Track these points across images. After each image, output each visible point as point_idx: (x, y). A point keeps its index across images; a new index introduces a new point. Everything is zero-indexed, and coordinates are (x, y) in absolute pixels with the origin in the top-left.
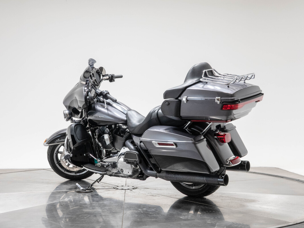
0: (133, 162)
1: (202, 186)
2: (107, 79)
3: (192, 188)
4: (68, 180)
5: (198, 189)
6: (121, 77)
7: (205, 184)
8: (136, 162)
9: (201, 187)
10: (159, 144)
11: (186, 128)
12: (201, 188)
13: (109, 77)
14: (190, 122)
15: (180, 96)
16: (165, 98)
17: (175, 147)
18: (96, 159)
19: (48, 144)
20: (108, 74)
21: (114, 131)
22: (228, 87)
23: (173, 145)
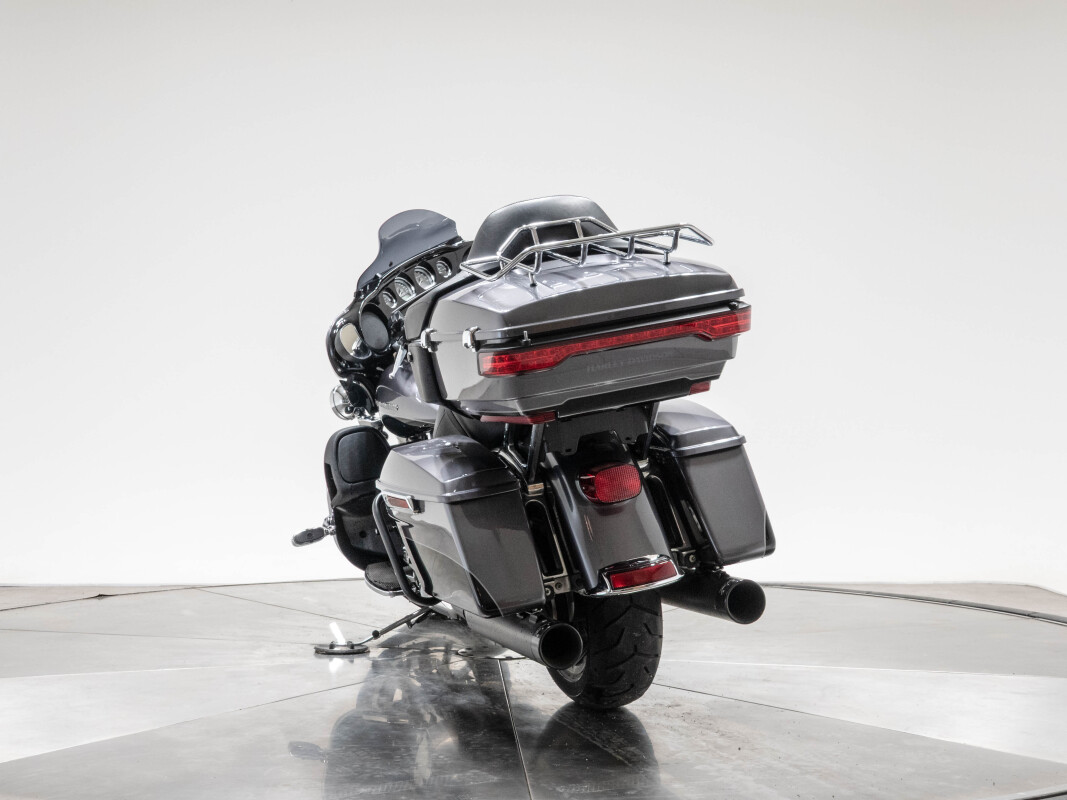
10: (391, 501)
17: (411, 511)
22: (534, 285)
23: (406, 506)
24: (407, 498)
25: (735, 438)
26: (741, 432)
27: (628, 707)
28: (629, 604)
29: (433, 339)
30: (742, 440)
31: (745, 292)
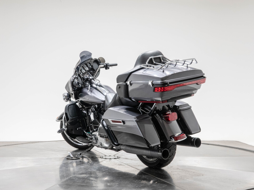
0: (104, 136)
2: (103, 67)
3: (150, 160)
4: (77, 149)
6: (116, 65)
8: (105, 136)
10: (113, 121)
13: (104, 66)
14: (141, 103)
15: (127, 80)
16: (117, 83)
17: (122, 124)
18: (86, 133)
19: (59, 120)
22: (163, 71)
23: (121, 123)
24: (121, 121)
25: (189, 106)
26: (190, 105)
27: (163, 168)
28: (172, 144)
29: (131, 83)
30: (191, 107)
31: (205, 74)
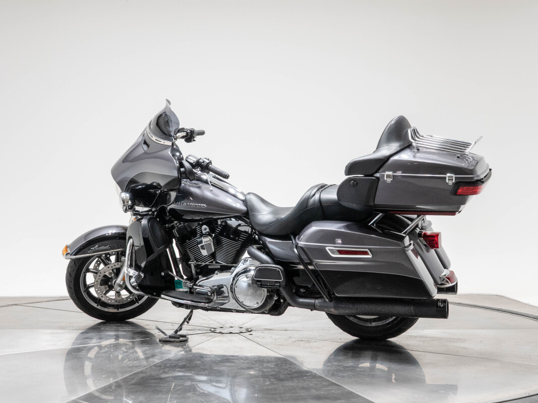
1: (391, 320)
5: (383, 326)
7: (397, 316)
8: (278, 284)
9: (388, 322)
10: (342, 252)
11: (373, 224)
12: (388, 324)
13: (187, 133)
14: (381, 214)
15: (378, 171)
16: (347, 174)
17: (369, 256)
20: (184, 129)
21: (218, 230)
23: (367, 254)
24: (367, 250)
